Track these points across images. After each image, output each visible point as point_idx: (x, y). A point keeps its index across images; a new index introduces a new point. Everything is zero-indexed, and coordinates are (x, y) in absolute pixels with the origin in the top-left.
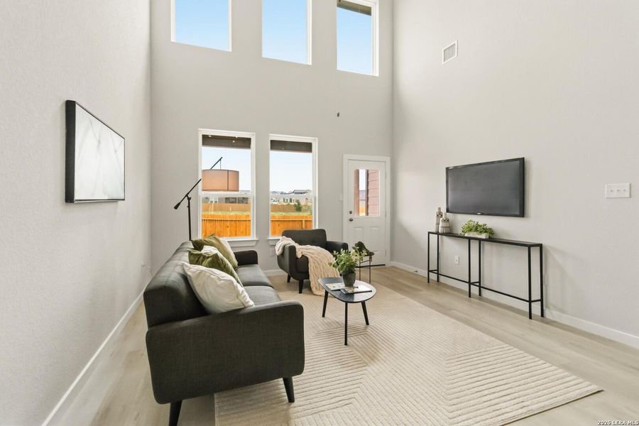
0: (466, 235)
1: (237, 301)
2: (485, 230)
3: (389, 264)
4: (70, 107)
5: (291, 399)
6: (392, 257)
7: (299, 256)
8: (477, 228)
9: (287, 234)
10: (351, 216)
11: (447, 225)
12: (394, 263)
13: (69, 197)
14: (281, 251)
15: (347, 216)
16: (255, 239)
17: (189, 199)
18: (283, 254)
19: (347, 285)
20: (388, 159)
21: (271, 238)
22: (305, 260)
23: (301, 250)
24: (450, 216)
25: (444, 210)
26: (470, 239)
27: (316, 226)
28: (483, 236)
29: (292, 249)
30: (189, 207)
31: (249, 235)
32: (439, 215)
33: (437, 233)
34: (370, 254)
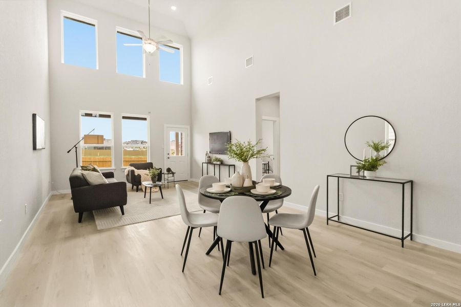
0: (214, 163)
1: (102, 181)
2: (219, 161)
3: (190, 180)
4: (34, 116)
5: (123, 214)
6: (191, 177)
7: (136, 174)
8: (217, 160)
9: (131, 165)
10: (168, 156)
11: (209, 159)
12: (192, 180)
13: (35, 148)
14: (127, 173)
15: (166, 156)
16: (114, 168)
17: (76, 148)
18: (128, 175)
19: (153, 183)
20: (189, 127)
21: (123, 167)
22: (139, 176)
23: (137, 172)
24: (210, 155)
25: (209, 152)
26: (214, 164)
27: (149, 161)
28: (218, 163)
29: (133, 172)
30: (76, 152)
31: (111, 167)
32: (207, 154)
33: (206, 163)
34: (173, 173)
